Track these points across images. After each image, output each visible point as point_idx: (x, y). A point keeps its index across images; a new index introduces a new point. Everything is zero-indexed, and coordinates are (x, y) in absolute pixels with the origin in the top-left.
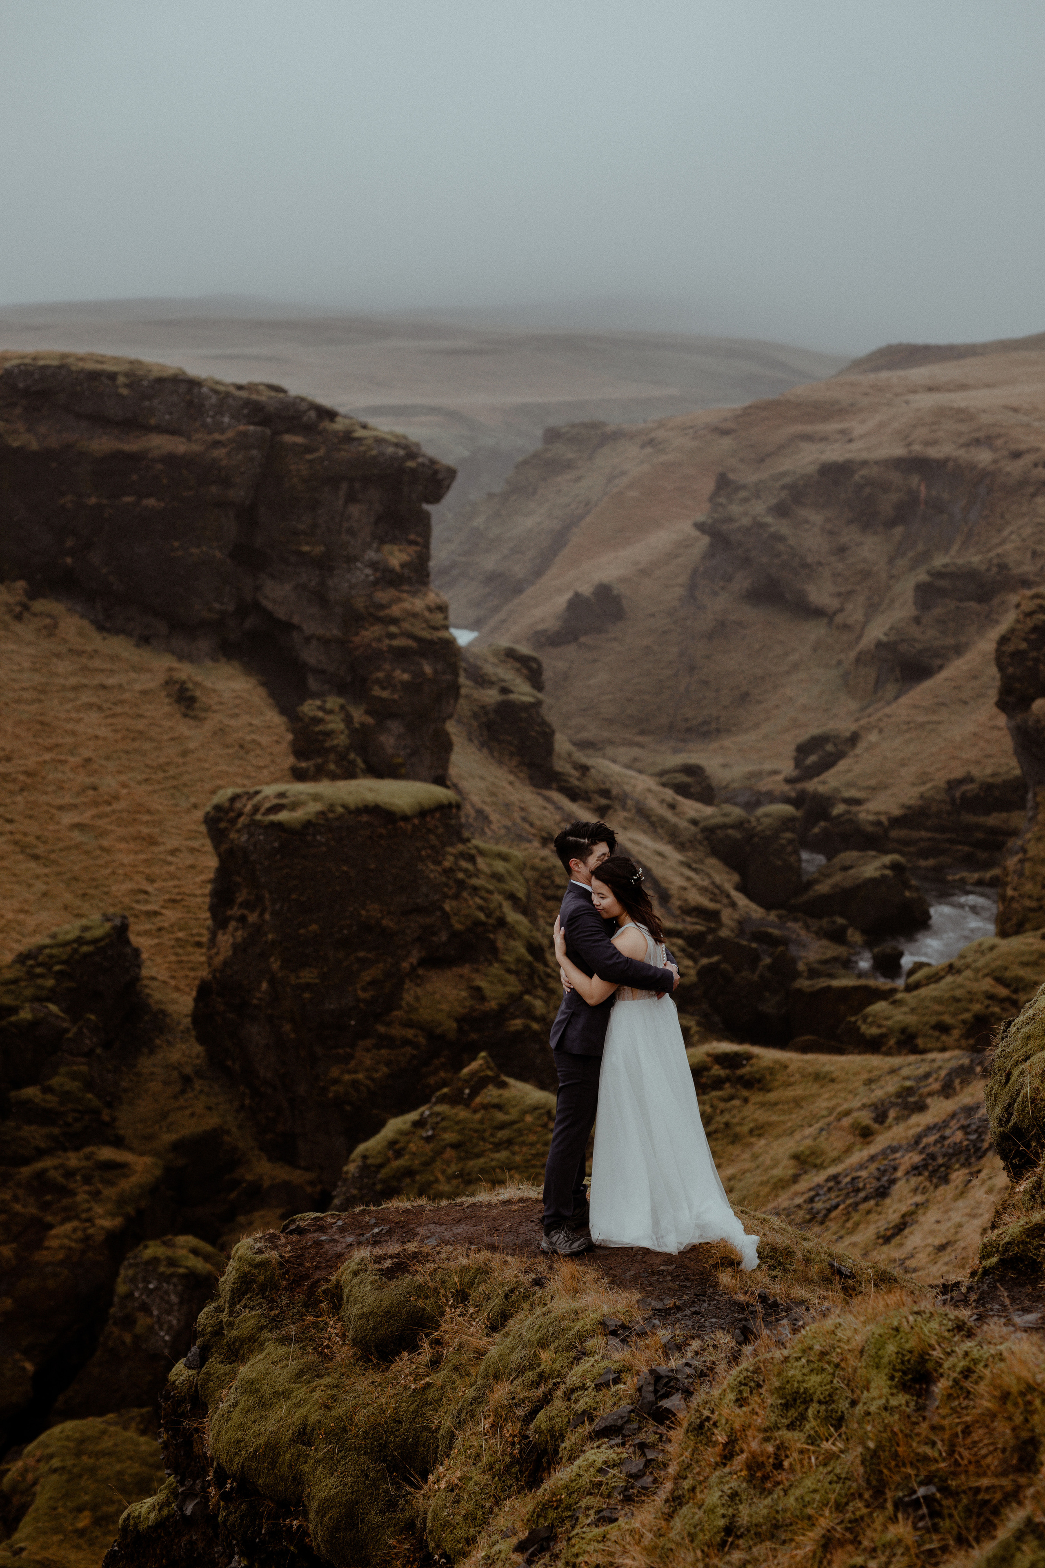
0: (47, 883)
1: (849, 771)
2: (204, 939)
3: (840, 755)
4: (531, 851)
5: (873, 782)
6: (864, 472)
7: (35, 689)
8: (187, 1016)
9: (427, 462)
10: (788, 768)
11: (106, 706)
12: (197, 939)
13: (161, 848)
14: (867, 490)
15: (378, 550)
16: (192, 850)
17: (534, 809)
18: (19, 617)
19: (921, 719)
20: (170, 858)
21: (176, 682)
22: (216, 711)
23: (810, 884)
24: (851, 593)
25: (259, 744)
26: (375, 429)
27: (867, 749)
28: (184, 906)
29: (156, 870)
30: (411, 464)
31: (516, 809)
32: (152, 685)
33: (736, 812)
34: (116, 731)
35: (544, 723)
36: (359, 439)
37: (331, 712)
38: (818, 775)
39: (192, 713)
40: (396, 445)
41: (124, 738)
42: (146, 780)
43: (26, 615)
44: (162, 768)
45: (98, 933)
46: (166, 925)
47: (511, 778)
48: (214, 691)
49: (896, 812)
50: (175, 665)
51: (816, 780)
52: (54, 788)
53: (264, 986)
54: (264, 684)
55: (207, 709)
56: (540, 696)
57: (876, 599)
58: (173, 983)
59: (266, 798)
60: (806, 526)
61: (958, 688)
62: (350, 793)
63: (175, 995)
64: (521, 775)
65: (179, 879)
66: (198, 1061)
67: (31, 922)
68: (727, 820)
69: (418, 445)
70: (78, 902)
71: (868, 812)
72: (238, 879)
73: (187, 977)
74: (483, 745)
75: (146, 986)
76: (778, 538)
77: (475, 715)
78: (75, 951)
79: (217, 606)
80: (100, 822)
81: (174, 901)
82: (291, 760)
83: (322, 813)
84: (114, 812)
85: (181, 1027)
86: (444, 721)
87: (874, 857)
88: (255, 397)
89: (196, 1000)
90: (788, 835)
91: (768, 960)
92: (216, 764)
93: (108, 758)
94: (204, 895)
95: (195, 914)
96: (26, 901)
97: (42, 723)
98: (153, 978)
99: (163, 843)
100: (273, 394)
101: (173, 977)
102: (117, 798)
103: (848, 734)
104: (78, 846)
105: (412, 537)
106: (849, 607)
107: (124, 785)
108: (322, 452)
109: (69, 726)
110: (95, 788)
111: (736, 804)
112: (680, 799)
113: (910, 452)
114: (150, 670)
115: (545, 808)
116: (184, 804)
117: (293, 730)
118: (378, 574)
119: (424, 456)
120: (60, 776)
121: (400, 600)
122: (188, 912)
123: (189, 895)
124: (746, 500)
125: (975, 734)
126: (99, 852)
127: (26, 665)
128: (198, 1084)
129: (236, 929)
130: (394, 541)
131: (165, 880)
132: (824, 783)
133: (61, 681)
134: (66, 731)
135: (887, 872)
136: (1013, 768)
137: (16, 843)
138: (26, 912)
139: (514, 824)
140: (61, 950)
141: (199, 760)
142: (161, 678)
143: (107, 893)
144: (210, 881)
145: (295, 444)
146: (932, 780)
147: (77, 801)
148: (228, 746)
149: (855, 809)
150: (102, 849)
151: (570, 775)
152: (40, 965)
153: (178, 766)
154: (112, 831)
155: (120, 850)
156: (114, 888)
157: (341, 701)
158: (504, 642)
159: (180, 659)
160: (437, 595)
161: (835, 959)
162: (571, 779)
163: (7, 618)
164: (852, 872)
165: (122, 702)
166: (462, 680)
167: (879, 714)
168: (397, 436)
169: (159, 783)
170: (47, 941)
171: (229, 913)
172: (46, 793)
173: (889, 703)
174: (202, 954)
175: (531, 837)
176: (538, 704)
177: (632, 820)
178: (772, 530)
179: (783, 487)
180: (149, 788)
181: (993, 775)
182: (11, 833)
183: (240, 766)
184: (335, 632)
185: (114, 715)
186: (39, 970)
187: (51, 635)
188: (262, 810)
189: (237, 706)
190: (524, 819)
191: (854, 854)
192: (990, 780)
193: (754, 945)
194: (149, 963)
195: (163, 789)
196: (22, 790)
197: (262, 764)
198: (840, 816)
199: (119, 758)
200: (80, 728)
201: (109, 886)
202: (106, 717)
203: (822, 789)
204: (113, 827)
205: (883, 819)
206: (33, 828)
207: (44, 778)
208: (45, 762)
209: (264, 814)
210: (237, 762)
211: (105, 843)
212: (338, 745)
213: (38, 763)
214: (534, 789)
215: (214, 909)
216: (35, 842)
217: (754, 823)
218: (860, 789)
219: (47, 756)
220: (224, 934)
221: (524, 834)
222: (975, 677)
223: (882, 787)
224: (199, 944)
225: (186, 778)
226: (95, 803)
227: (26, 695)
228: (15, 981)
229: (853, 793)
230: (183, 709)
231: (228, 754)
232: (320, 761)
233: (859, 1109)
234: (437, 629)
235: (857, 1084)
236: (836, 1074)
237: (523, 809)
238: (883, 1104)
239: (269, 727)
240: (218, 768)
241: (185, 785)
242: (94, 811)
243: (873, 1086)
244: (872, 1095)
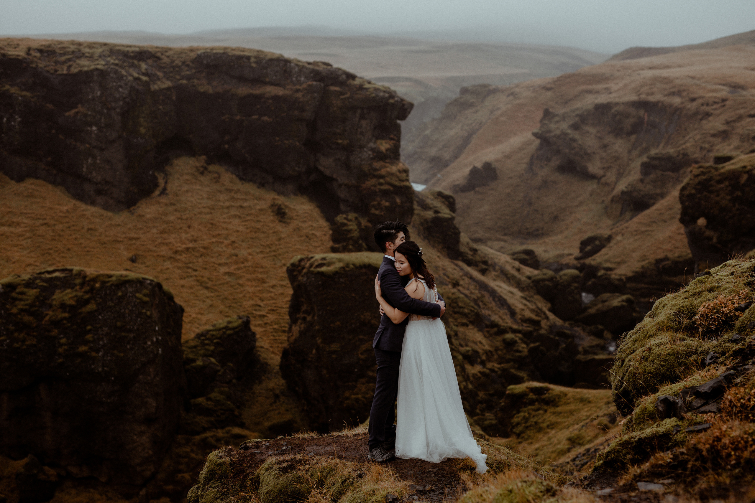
0: (212, 301)
1: (606, 254)
2: (286, 329)
3: (602, 247)
4: (448, 290)
5: (618, 260)
6: (617, 108)
7: (209, 207)
8: (277, 366)
9: (399, 100)
10: (576, 252)
11: (243, 216)
12: (284, 329)
13: (267, 285)
14: (618, 117)
16: (282, 286)
17: (449, 270)
18: (202, 173)
19: (643, 229)
20: (272, 290)
21: (276, 205)
22: (295, 220)
23: (586, 308)
24: (609, 167)
25: (316, 235)
26: (374, 84)
27: (616, 244)
28: (278, 313)
29: (265, 295)
30: (391, 101)
31: (441, 269)
32: (265, 206)
33: (550, 273)
34: (247, 228)
35: (455, 228)
36: (367, 89)
37: (351, 221)
38: (591, 256)
39: (283, 220)
40: (385, 92)
41: (251, 232)
42: (261, 252)
43: (206, 172)
44: (269, 246)
45: (235, 324)
46: (269, 321)
47: (439, 254)
48: (295, 209)
49: (630, 274)
50: (277, 197)
51: (590, 258)
52: (217, 255)
53: (314, 351)
54: (319, 207)
55: (291, 218)
56: (453, 215)
57: (622, 171)
58: (271, 349)
59: (316, 260)
60: (587, 135)
61: (661, 214)
62: (357, 258)
63: (272, 355)
64: (444, 253)
65: (275, 300)
66: (282, 388)
67: (204, 319)
68: (546, 277)
69: (395, 92)
70: (227, 310)
71: (616, 274)
72: (303, 300)
73: (278, 347)
74: (425, 238)
75: (258, 351)
76: (573, 140)
77: (422, 224)
78: (224, 333)
79: (297, 169)
80: (238, 272)
81: (273, 310)
82: (331, 244)
83: (343, 268)
84: (245, 267)
85: (275, 371)
87: (618, 296)
88: (317, 68)
89: (282, 358)
90: (576, 285)
91: (563, 346)
92: (295, 245)
93: (243, 241)
94: (286, 308)
95: (282, 316)
96: (202, 309)
97: (212, 224)
98: (262, 347)
99: (268, 282)
100: (325, 67)
101: (272, 347)
102: (246, 260)
103: (606, 236)
104: (227, 283)
105: (392, 136)
106: (608, 174)
107: (250, 254)
108: (348, 95)
109: (225, 226)
111: (550, 269)
112: (522, 266)
113: (639, 98)
114: (264, 199)
115: (455, 269)
116: (279, 264)
117: (331, 229)
118: (375, 154)
119: (398, 97)
120: (220, 249)
121: (385, 167)
122: (280, 316)
123: (280, 307)
124: (558, 122)
125: (670, 237)
126: (237, 286)
127: (205, 196)
128: (282, 399)
129: (301, 324)
130: (383, 138)
131: (269, 300)
132: (594, 260)
133: (222, 204)
134: (223, 228)
135: (624, 303)
136: (688, 254)
137: (198, 281)
138: (202, 314)
139: (440, 277)
140: (218, 332)
141: (287, 243)
142: (270, 203)
143: (241, 306)
144: (289, 301)
145: (336, 91)
146: (648, 259)
147: (228, 261)
148: (301, 236)
149: (609, 273)
150: (239, 284)
151: (468, 254)
152: (207, 339)
153: (276, 245)
154: (244, 276)
155: (248, 285)
156: (244, 303)
157: (356, 215)
158: (437, 189)
159: (279, 194)
160: (404, 164)
161: (597, 346)
162: (468, 256)
163: (197, 173)
164: (607, 303)
165: (251, 214)
166: (415, 206)
167: (623, 227)
168: (385, 88)
169: (267, 253)
170: (211, 328)
171: (298, 316)
172: (213, 257)
173: (627, 221)
174: (286, 336)
175: (448, 283)
176: (453, 218)
177: (498, 276)
178: (571, 136)
179: (576, 116)
180: (262, 256)
181: (679, 257)
182: (196, 276)
183: (306, 246)
184: (354, 182)
185: (246, 221)
186: (207, 342)
187: (217, 182)
188: (314, 266)
189: (305, 217)
190: (445, 274)
191: (608, 295)
192: (677, 259)
193: (557, 338)
194: (260, 340)
195: (269, 257)
196: (201, 256)
197: (317, 245)
198: (601, 276)
199: (248, 241)
200: (230, 226)
201: (242, 303)
202: (243, 221)
203: (593, 263)
204: (244, 274)
205: (623, 278)
206: (206, 274)
207: (212, 250)
208: (213, 242)
209: (315, 268)
210: (305, 244)
211: (241, 282)
212: (354, 237)
213: (209, 243)
214: (450, 260)
215: (291, 314)
216: (207, 281)
217: (558, 278)
218: (612, 263)
219: (214, 240)
220: (295, 326)
221: (445, 282)
222: (670, 209)
223: (623, 262)
224: (284, 331)
225: (280, 251)
226: (236, 263)
227: (205, 210)
228: (195, 347)
229: (608, 265)
230: (279, 218)
231: (301, 240)
232: (345, 244)
233: (602, 416)
234: (402, 181)
235: (601, 404)
236: (591, 399)
237: (444, 269)
238: (614, 414)
239: (321, 227)
240: (296, 247)
241: (280, 255)
242: (236, 266)
243: (610, 405)
244: (609, 410)
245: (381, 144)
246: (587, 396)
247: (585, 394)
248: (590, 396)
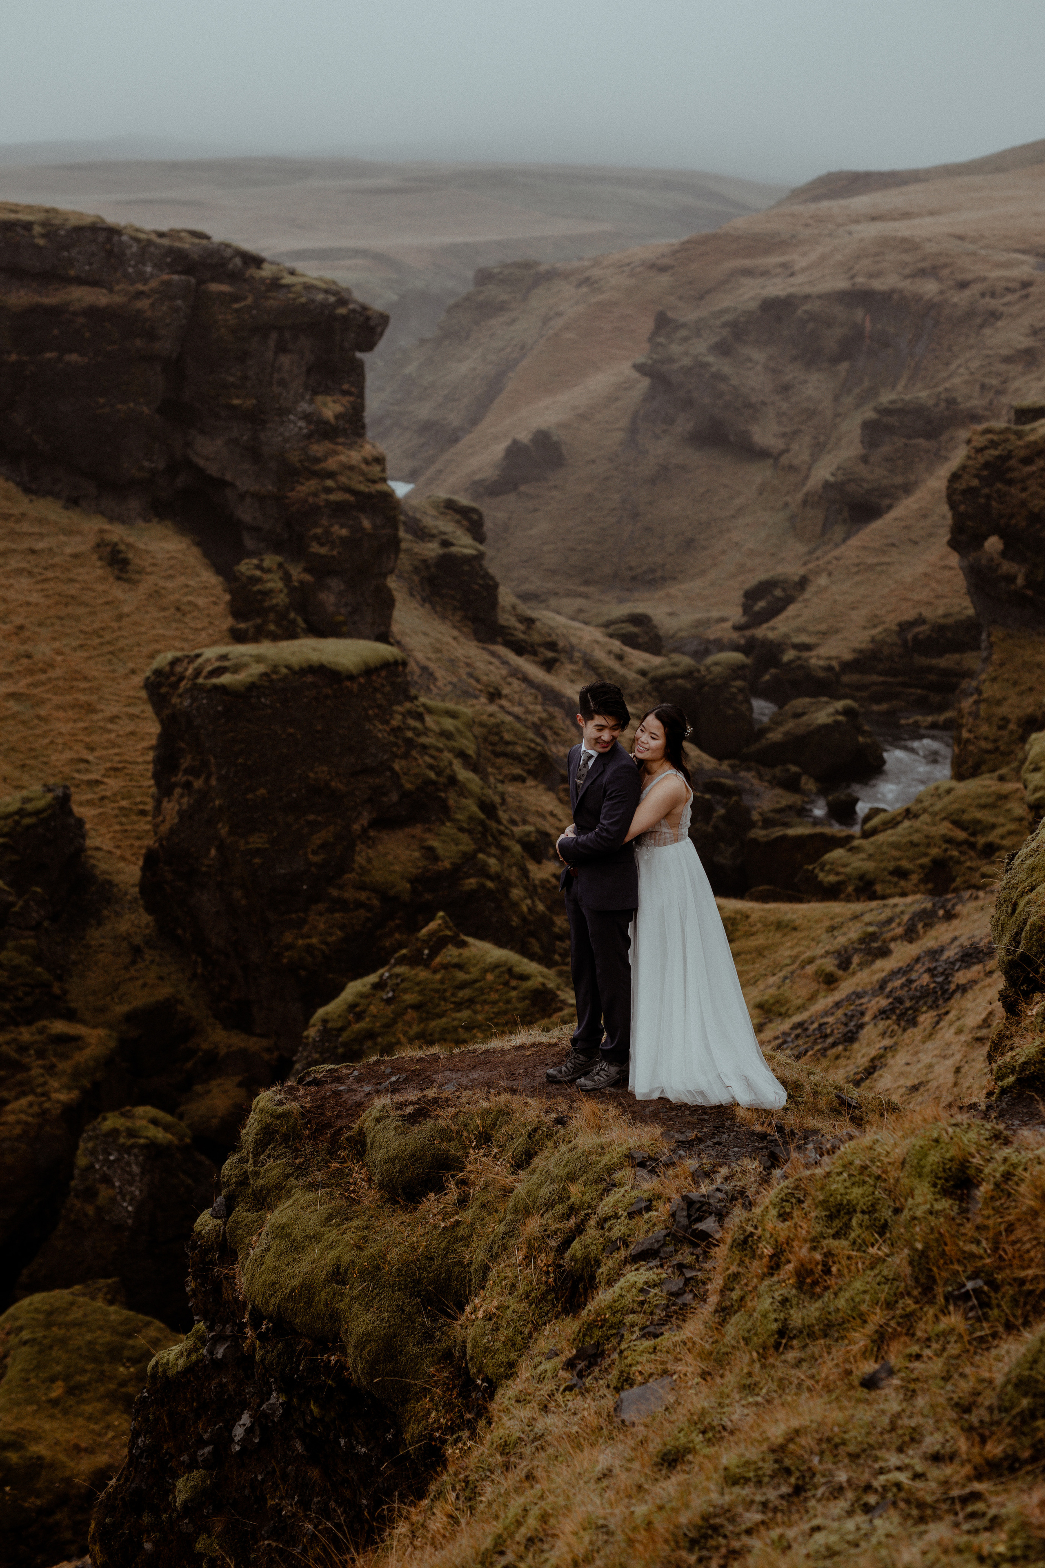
1: (798, 616)
2: (148, 808)
3: (788, 600)
4: (478, 707)
5: (823, 627)
6: (807, 307)
8: (133, 886)
9: (358, 309)
10: (736, 614)
11: (36, 570)
12: (141, 807)
13: (100, 716)
14: (811, 326)
15: (311, 401)
16: (132, 717)
17: (480, 665)
19: (871, 560)
20: (110, 726)
21: (107, 545)
22: (150, 573)
23: (762, 732)
24: (796, 432)
25: (196, 606)
26: (303, 275)
27: (816, 594)
28: (127, 774)
29: (95, 738)
30: (342, 311)
31: (462, 664)
32: (82, 548)
33: (686, 661)
34: (47, 596)
35: (487, 576)
36: (288, 286)
37: (269, 571)
38: (767, 621)
39: (124, 576)
40: (326, 291)
41: (57, 604)
42: (81, 646)
44: (97, 633)
45: (40, 804)
46: (108, 794)
47: (455, 633)
48: (148, 552)
49: (848, 656)
50: (107, 527)
51: (766, 626)
53: (213, 852)
54: (198, 544)
55: (140, 571)
56: (482, 548)
57: (822, 439)
58: (118, 852)
59: (208, 661)
60: (749, 365)
61: (908, 527)
62: (293, 653)
63: (122, 865)
64: (465, 629)
65: (119, 746)
66: (147, 931)
68: (676, 670)
69: (348, 290)
70: (17, 773)
71: (819, 657)
72: (182, 745)
73: (132, 846)
74: (424, 600)
75: (91, 857)
76: (719, 377)
77: (416, 570)
78: (17, 823)
79: (146, 464)
80: (36, 691)
81: (116, 769)
82: (229, 622)
83: (266, 675)
84: (49, 680)
85: (129, 897)
86: (385, 576)
87: (826, 703)
88: (177, 244)
89: (143, 869)
90: (739, 683)
91: (722, 811)
92: (153, 627)
93: (40, 625)
94: (148, 763)
95: (138, 781)
98: (98, 849)
99: (102, 711)
100: (196, 241)
101: (118, 847)
102: (52, 665)
103: (796, 579)
104: (14, 716)
105: (346, 387)
106: (795, 447)
107: (59, 653)
108: (249, 301)
110: (29, 656)
111: (684, 653)
112: (627, 649)
113: (854, 285)
114: (80, 533)
115: (491, 663)
116: (122, 671)
117: (231, 591)
118: (312, 427)
119: (356, 302)
121: (336, 453)
122: (131, 780)
123: (130, 763)
124: (686, 339)
125: (926, 575)
126: (36, 721)
128: (148, 955)
129: (182, 796)
130: (327, 391)
131: (106, 748)
132: (774, 628)
135: (840, 718)
136: (966, 608)
139: (460, 680)
141: (135, 624)
142: (92, 540)
144: (152, 748)
145: (222, 293)
146: (884, 622)
147: (11, 670)
148: (164, 609)
149: (805, 654)
150: (39, 717)
151: (515, 629)
153: (113, 631)
154: (49, 699)
155: (58, 719)
156: (53, 758)
157: (279, 559)
158: (443, 494)
159: (111, 520)
160: (374, 446)
161: (790, 807)
162: (516, 633)
164: (803, 719)
165: (53, 566)
166: (402, 534)
167: (828, 557)
168: (326, 283)
169: (94, 648)
171: (174, 779)
173: (837, 545)
174: (148, 823)
175: (477, 693)
176: (481, 556)
177: (579, 673)
178: (714, 369)
179: (725, 325)
180: (85, 654)
181: (946, 616)
183: (177, 629)
184: (270, 487)
185: (46, 580)
188: (204, 674)
189: (172, 567)
190: (470, 675)
191: (806, 700)
192: (942, 621)
193: (707, 796)
194: (92, 833)
195: (99, 655)
197: (200, 626)
198: (790, 662)
199: (53, 624)
200: (11, 594)
201: (48, 756)
202: (38, 582)
203: (772, 635)
204: (49, 696)
205: (835, 664)
209: (206, 678)
210: (174, 625)
211: (43, 713)
212: (277, 605)
214: (480, 645)
215: (157, 776)
217: (704, 672)
218: (810, 634)
220: (169, 801)
221: (471, 690)
222: (925, 516)
223: (832, 631)
224: (143, 813)
225: (122, 643)
226: (30, 672)
229: (803, 639)
230: (116, 572)
231: (165, 617)
233: (822, 957)
234: (374, 482)
235: (819, 932)
236: (797, 923)
237: (468, 665)
238: (846, 951)
239: (206, 588)
240: (155, 632)
241: (122, 650)
242: (29, 680)
243: (836, 933)
244: (836, 942)
245: (325, 404)
246: (789, 917)
247: (786, 913)
248: (794, 917)
